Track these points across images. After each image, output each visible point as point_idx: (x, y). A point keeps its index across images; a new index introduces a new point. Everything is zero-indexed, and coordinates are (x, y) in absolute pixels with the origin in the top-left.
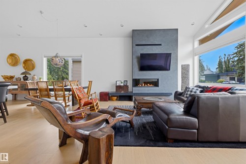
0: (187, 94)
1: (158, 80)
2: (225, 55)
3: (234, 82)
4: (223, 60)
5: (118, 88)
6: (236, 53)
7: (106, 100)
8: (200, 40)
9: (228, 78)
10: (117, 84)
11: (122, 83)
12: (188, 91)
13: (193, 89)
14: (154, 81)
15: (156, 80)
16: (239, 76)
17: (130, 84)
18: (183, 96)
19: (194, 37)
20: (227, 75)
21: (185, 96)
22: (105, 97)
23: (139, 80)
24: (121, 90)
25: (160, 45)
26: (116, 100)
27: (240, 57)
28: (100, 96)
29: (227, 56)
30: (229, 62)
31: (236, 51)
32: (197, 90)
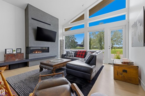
5: (10, 56)
12: (69, 53)
21: (68, 56)
24: (14, 58)
25: (50, 25)
32: (73, 53)
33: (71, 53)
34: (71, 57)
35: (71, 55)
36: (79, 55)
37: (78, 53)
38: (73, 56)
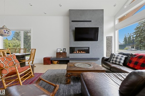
0: (113, 60)
1: (89, 48)
2: (128, 34)
3: (134, 49)
4: (127, 37)
5: (58, 54)
6: (135, 32)
7: (48, 64)
8: (119, 19)
9: (130, 47)
10: (58, 51)
11: (61, 50)
12: (114, 58)
13: (118, 56)
14: (86, 49)
15: (88, 49)
16: (137, 46)
17: (68, 51)
18: (109, 62)
19: (115, 17)
20: (130, 45)
21: (111, 62)
22: (48, 61)
23: (74, 48)
24: (60, 56)
25: (91, 21)
26: (57, 63)
27: (137, 35)
28: (44, 61)
29: (129, 34)
30: (130, 38)
31: (135, 31)
32: (122, 57)
33: (117, 58)
34: (116, 64)
35: (116, 61)
36: (136, 63)
37: (135, 60)
38: (120, 62)
